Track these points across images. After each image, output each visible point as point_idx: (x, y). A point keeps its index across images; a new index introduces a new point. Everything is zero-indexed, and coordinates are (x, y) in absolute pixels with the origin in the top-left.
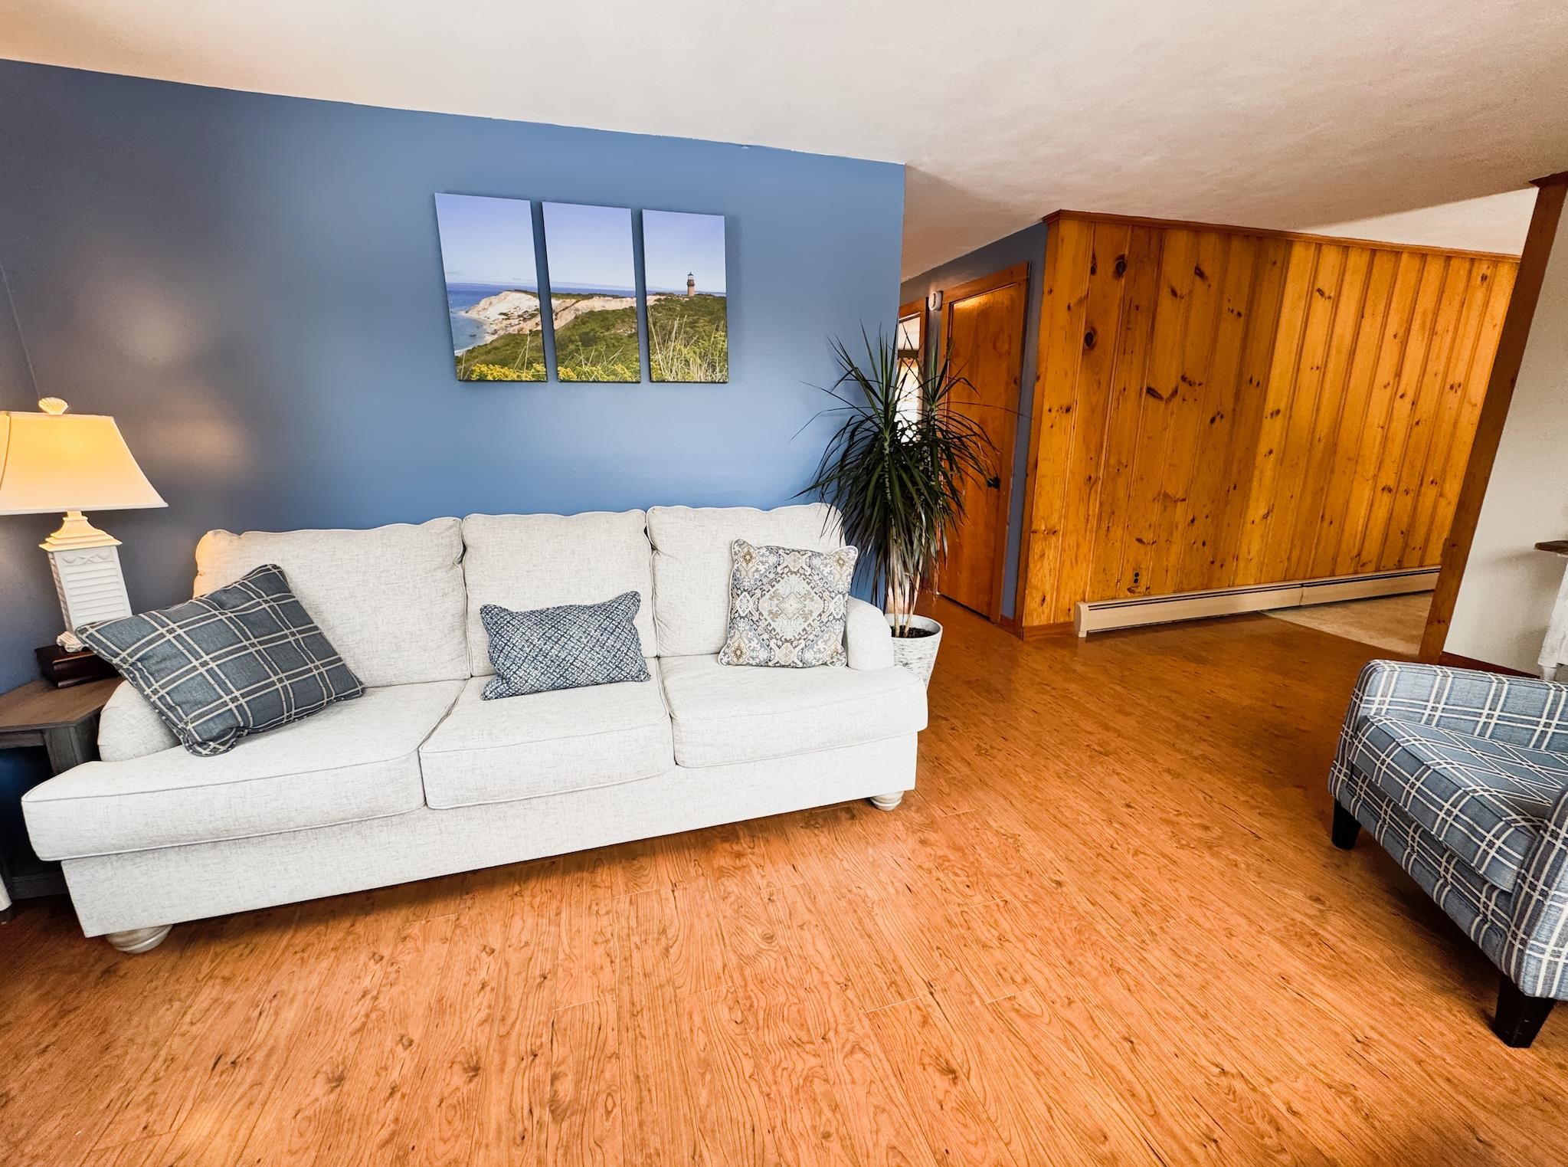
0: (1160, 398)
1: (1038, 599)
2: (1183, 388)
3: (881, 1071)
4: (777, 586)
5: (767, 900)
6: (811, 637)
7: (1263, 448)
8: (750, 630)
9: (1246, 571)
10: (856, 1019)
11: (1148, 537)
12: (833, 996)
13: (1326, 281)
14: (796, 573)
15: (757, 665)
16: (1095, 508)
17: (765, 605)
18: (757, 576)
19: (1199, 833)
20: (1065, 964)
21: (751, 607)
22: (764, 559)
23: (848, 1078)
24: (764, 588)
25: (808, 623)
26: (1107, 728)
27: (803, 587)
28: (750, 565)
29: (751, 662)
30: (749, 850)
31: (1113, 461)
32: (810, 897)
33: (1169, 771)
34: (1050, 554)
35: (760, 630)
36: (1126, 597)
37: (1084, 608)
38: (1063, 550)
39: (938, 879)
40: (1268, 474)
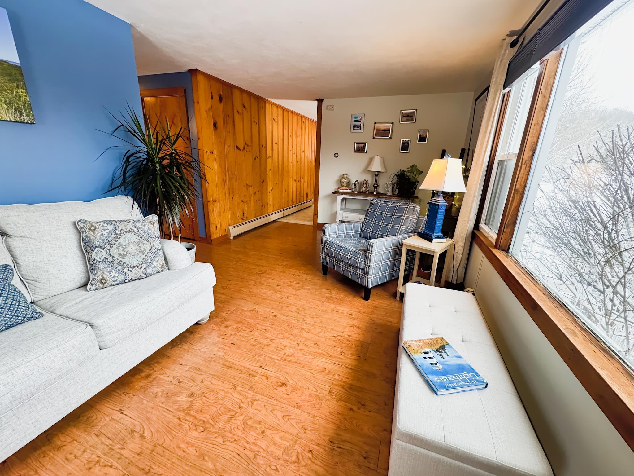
0: (240, 150)
1: (215, 228)
2: (246, 147)
3: (265, 401)
4: (119, 241)
5: (178, 384)
6: (149, 261)
7: (268, 169)
8: (109, 267)
9: (270, 208)
10: (246, 394)
11: (245, 200)
12: (233, 394)
13: (275, 116)
14: (128, 232)
15: (117, 284)
16: (227, 191)
17: (115, 252)
18: (103, 238)
19: (298, 285)
20: (291, 336)
21: (105, 254)
22: (105, 228)
23: (257, 411)
24: (111, 243)
25: (145, 255)
26: (259, 266)
27: (136, 238)
28: (96, 232)
29: (114, 283)
30: (152, 371)
31: (230, 173)
32: (197, 370)
33: (281, 272)
34: (216, 209)
35: (115, 266)
36: (242, 222)
37: (230, 228)
38: (220, 207)
39: (240, 335)
40: (271, 177)
